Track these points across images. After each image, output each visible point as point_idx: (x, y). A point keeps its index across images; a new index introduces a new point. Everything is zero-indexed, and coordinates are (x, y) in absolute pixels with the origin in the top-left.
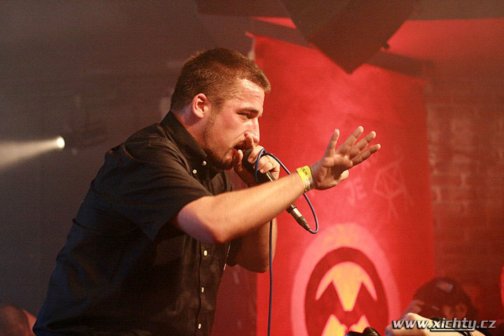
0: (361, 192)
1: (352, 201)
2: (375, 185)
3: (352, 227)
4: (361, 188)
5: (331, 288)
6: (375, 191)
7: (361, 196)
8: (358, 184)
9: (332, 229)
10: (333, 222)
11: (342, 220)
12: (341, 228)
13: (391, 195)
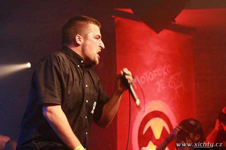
0: (163, 86)
1: (159, 90)
2: (170, 82)
3: (159, 101)
4: (163, 84)
5: (150, 129)
6: (169, 85)
7: (163, 88)
8: (162, 83)
9: (150, 103)
10: (151, 100)
11: (155, 99)
12: (154, 102)
13: (176, 88)
